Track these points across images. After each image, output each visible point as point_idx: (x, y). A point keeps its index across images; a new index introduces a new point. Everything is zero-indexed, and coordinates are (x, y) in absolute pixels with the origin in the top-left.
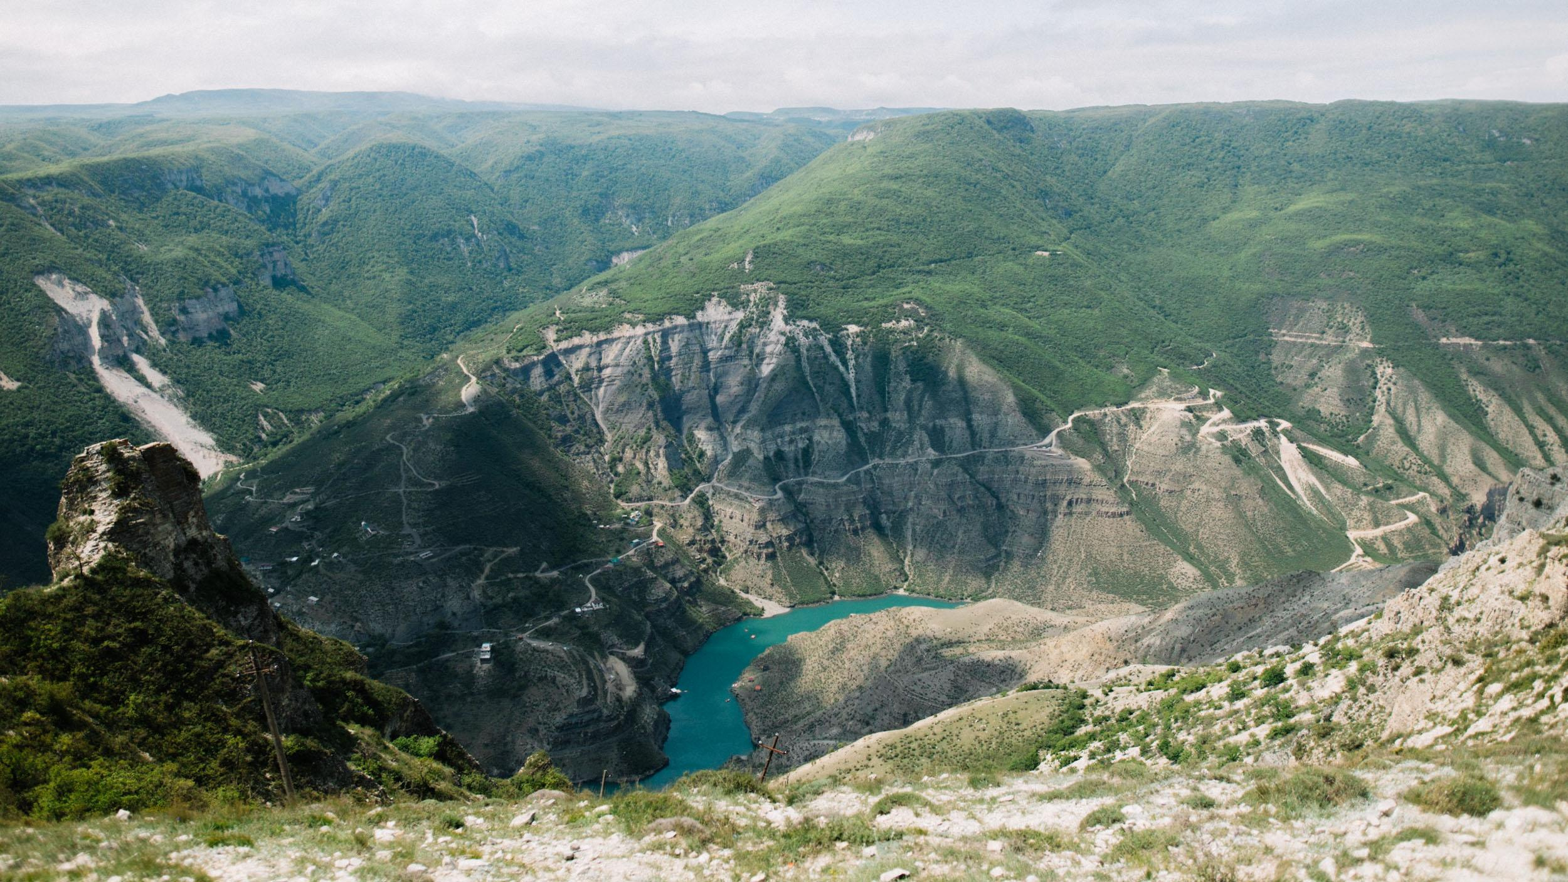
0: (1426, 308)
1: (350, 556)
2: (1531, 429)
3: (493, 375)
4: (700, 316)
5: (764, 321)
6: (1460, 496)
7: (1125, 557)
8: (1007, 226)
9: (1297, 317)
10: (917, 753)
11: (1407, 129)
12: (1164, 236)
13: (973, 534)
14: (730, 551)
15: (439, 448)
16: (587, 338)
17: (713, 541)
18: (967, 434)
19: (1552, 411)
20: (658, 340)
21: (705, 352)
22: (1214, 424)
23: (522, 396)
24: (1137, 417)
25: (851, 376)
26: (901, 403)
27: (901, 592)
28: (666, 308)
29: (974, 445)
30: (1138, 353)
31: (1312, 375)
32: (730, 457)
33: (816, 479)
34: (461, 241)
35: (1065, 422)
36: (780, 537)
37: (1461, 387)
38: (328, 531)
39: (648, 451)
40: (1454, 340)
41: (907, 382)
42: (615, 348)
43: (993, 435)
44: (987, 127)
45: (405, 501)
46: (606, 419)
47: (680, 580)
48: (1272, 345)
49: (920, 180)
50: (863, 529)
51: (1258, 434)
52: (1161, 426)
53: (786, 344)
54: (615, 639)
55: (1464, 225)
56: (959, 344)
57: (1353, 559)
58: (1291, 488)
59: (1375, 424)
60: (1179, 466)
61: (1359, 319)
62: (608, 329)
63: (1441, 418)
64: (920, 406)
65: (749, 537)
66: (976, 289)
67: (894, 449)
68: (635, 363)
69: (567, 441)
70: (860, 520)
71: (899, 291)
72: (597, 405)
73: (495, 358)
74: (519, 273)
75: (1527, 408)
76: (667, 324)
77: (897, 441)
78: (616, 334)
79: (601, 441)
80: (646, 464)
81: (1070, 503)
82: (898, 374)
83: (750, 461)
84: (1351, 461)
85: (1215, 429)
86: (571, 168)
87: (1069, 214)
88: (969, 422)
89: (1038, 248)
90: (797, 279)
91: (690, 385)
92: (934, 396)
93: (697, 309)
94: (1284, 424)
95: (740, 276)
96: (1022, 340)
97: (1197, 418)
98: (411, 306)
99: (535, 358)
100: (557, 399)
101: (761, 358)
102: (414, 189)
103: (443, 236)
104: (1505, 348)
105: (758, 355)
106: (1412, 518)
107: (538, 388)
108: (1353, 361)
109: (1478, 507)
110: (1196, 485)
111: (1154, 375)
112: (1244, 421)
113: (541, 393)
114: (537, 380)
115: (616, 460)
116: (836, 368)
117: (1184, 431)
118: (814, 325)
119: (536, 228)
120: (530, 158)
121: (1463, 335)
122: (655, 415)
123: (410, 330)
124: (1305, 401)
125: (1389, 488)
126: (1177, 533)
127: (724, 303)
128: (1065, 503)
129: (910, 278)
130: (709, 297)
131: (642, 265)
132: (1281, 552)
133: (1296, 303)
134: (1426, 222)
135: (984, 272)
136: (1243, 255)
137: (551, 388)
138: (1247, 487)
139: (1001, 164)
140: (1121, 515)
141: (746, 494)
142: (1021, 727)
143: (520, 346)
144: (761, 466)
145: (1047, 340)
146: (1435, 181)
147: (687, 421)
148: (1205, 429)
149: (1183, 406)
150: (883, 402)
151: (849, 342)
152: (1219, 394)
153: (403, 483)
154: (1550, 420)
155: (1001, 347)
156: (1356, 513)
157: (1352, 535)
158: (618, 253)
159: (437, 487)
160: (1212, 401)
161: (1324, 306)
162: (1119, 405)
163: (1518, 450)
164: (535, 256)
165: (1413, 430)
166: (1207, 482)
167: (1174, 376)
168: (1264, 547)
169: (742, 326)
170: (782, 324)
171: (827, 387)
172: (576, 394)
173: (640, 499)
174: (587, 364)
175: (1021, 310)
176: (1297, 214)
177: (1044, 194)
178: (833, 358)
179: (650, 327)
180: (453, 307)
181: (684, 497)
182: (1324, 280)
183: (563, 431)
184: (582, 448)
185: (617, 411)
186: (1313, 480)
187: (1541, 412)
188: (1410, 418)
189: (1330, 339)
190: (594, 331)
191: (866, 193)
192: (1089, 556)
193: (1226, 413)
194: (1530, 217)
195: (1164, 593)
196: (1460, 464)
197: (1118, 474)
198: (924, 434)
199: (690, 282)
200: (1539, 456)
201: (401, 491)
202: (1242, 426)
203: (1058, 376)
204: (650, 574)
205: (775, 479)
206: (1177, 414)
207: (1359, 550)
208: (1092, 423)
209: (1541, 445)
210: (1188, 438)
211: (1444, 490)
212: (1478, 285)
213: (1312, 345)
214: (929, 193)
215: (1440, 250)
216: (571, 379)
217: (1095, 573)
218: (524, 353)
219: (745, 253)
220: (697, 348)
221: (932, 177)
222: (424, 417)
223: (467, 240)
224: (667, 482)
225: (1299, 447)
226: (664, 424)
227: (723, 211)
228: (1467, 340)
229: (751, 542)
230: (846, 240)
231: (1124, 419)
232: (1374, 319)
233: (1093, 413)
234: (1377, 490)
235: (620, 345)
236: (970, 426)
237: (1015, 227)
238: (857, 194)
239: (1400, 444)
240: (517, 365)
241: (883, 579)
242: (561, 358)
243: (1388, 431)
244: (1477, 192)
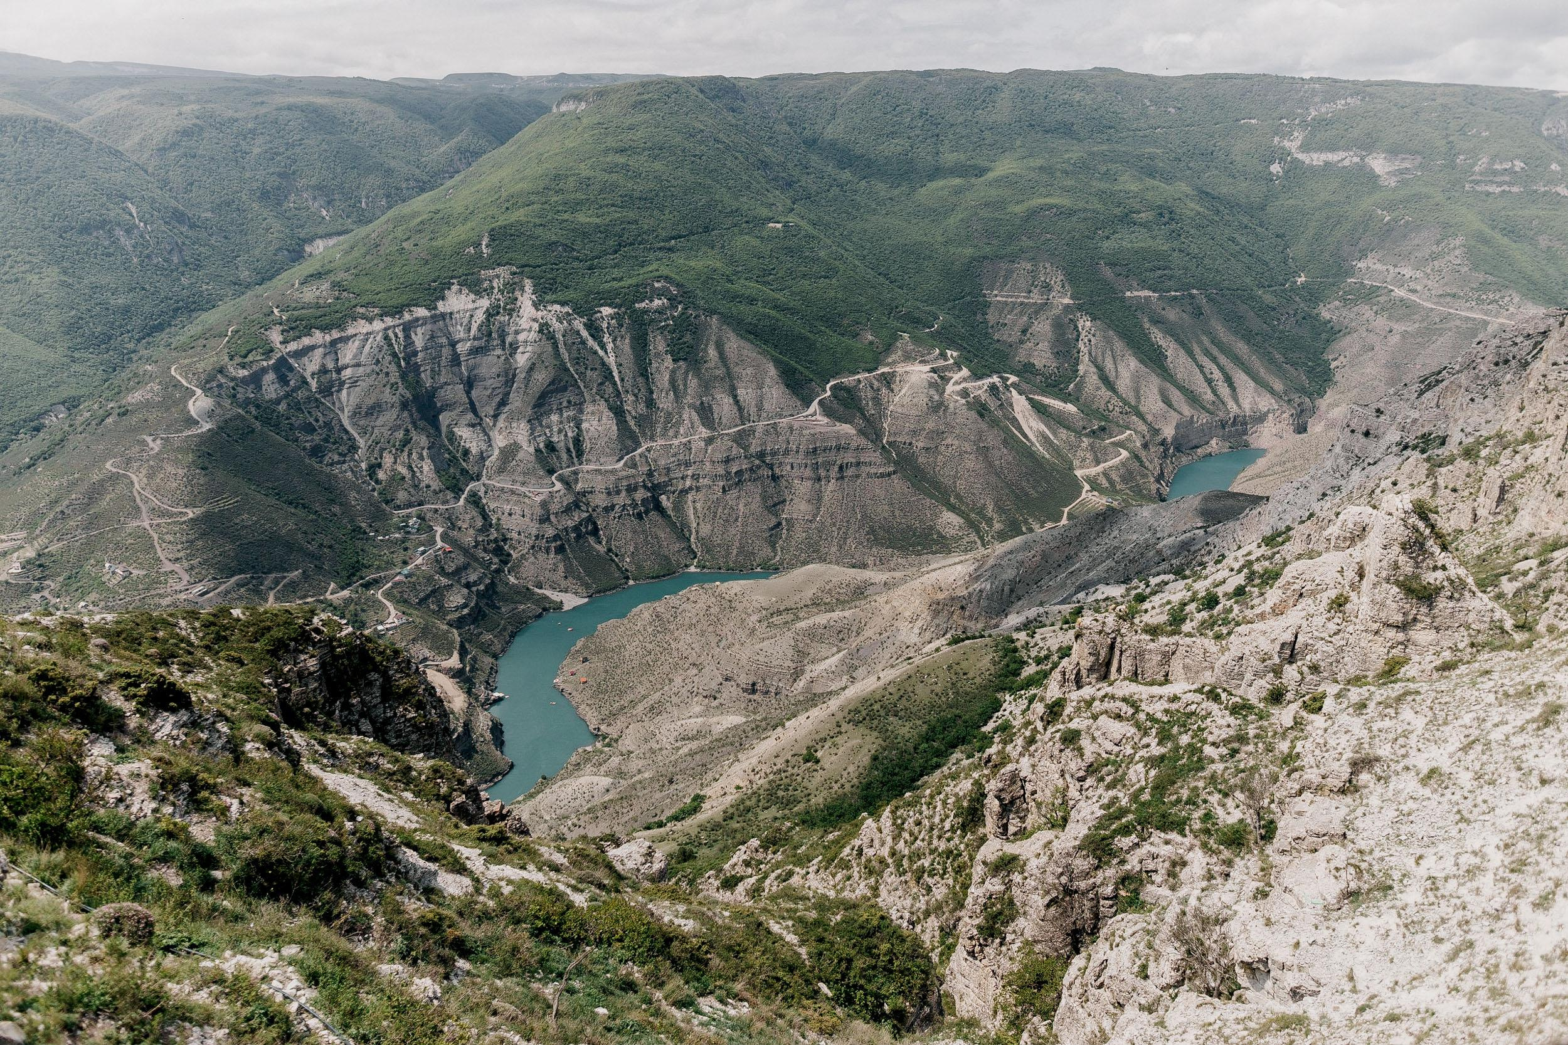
0: (1112, 265)
1: (102, 604)
2: (1201, 367)
3: (220, 386)
4: (441, 307)
5: (512, 309)
6: (1157, 432)
7: (897, 513)
8: (737, 199)
9: (1006, 278)
10: (882, 713)
11: (1077, 97)
12: (878, 204)
13: (753, 506)
14: (515, 549)
15: (181, 472)
16: (318, 337)
17: (496, 540)
18: (735, 410)
19: (1215, 351)
20: (401, 335)
21: (453, 344)
22: (956, 383)
23: (258, 407)
24: (888, 380)
25: (611, 360)
26: (667, 385)
27: (692, 569)
28: (404, 299)
29: (743, 419)
30: (878, 320)
31: (1024, 332)
32: (496, 452)
33: (592, 467)
34: (119, 233)
35: (824, 391)
36: (566, 529)
37: (1145, 335)
38: (61, 579)
39: (410, 454)
40: (1136, 293)
41: (668, 361)
42: (352, 347)
43: (760, 408)
44: (701, 96)
45: (156, 536)
46: (354, 424)
47: (475, 584)
48: (987, 305)
49: (646, 153)
50: (647, 512)
51: (993, 388)
52: (911, 387)
53: (540, 331)
54: (427, 653)
55: (1134, 187)
56: (714, 320)
57: (1084, 495)
58: (1026, 436)
59: (1081, 373)
60: (930, 425)
61: (1060, 278)
62: (340, 325)
63: (1133, 363)
64: (685, 385)
65: (534, 532)
66: (718, 265)
67: (665, 429)
68: (378, 361)
69: (317, 452)
70: (643, 504)
71: (645, 269)
72: (343, 410)
73: (218, 366)
74: (198, 267)
75: (1197, 350)
76: (407, 317)
77: (667, 422)
78: (350, 331)
79: (354, 448)
80: (410, 468)
81: (841, 468)
82: (658, 355)
83: (520, 455)
84: (1071, 408)
85: (958, 388)
86: (238, 145)
87: (790, 185)
88: (735, 397)
89: (770, 220)
90: (540, 261)
91: (443, 380)
92: (698, 374)
93: (437, 299)
94: (1013, 379)
95: (477, 261)
96: (773, 313)
97: (942, 378)
98: (73, 313)
99: (265, 364)
100: (297, 407)
101: (514, 348)
102: (48, 171)
103: (97, 228)
104: (1175, 298)
105: (511, 344)
106: (1125, 454)
107: (274, 396)
108: (1058, 317)
109: (1169, 440)
110: (949, 441)
111: (896, 340)
112: (980, 378)
113: (278, 402)
114: (271, 388)
115: (373, 468)
116: (596, 353)
117: (932, 392)
118: (567, 309)
119: (209, 215)
120: (186, 133)
121: (1143, 288)
122: (411, 415)
123: (79, 340)
124: (1021, 356)
125: (1103, 429)
126: (936, 485)
127: (465, 291)
128: (836, 469)
129: (651, 256)
130: (449, 286)
131: (356, 253)
132: (1027, 494)
133: (1004, 266)
134: (1103, 185)
135: (723, 247)
136: (951, 221)
137: (287, 396)
138: (992, 438)
139: (721, 135)
140: (889, 475)
141: (523, 489)
142: (970, 675)
143: (243, 352)
144: (533, 458)
145: (793, 311)
146: (1105, 147)
147: (444, 419)
148: (950, 388)
149: (927, 368)
150: (647, 383)
151: (605, 325)
152: (955, 354)
153: (144, 514)
154: (1214, 360)
155: (754, 321)
156: (1080, 453)
157: (1079, 473)
158: (310, 240)
159: (191, 515)
160: (951, 361)
161: (1029, 266)
162: (870, 371)
163: (1193, 388)
164: (213, 248)
165: (1112, 376)
166: (958, 437)
167: (915, 339)
168: (1013, 491)
169: (490, 314)
170: (533, 310)
171: (589, 373)
172: (317, 400)
173: (410, 505)
174: (323, 365)
175: (765, 283)
176: (997, 180)
177: (765, 165)
178: (591, 342)
179: (389, 321)
180: (126, 311)
181: (457, 499)
182: (1025, 242)
183: (312, 440)
184: (336, 458)
185: (367, 414)
186: (1043, 427)
187: (1207, 353)
188: (1109, 365)
189: (1036, 298)
190: (325, 329)
191: (592, 168)
192: (865, 516)
193: (965, 372)
194: (1180, 180)
195: (937, 542)
196: (1152, 403)
197: (879, 436)
198: (694, 414)
199: (425, 270)
200: (1209, 391)
201: (146, 524)
202: (980, 383)
203: (811, 346)
204: (444, 581)
205: (551, 472)
206: (924, 376)
207: (1087, 487)
208: (848, 390)
209: (1209, 382)
210: (936, 397)
211: (1143, 428)
212: (1150, 242)
213: (1022, 304)
214: (658, 165)
215: (1118, 211)
216: (307, 383)
217: (872, 531)
218: (250, 358)
219: (481, 237)
220: (444, 340)
221: (657, 150)
222: (149, 439)
223: (128, 231)
224: (436, 485)
225: (1028, 399)
226: (421, 424)
227: (423, 190)
228: (1147, 293)
229: (537, 537)
230: (582, 218)
231: (876, 384)
232: (1072, 278)
233: (848, 380)
234: (1094, 432)
235: (357, 343)
236: (737, 402)
237: (745, 199)
238: (584, 170)
239: (1104, 389)
240: (246, 373)
241: (673, 559)
242: (291, 361)
243: (1093, 379)
244: (1139, 158)
